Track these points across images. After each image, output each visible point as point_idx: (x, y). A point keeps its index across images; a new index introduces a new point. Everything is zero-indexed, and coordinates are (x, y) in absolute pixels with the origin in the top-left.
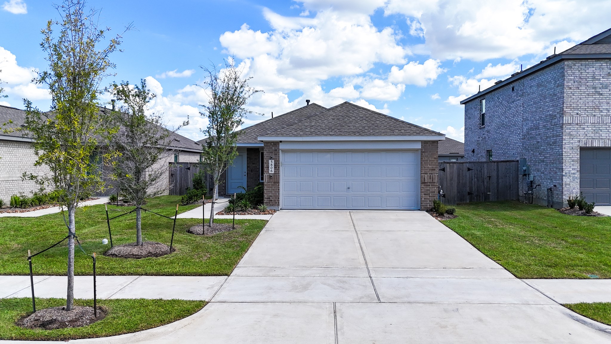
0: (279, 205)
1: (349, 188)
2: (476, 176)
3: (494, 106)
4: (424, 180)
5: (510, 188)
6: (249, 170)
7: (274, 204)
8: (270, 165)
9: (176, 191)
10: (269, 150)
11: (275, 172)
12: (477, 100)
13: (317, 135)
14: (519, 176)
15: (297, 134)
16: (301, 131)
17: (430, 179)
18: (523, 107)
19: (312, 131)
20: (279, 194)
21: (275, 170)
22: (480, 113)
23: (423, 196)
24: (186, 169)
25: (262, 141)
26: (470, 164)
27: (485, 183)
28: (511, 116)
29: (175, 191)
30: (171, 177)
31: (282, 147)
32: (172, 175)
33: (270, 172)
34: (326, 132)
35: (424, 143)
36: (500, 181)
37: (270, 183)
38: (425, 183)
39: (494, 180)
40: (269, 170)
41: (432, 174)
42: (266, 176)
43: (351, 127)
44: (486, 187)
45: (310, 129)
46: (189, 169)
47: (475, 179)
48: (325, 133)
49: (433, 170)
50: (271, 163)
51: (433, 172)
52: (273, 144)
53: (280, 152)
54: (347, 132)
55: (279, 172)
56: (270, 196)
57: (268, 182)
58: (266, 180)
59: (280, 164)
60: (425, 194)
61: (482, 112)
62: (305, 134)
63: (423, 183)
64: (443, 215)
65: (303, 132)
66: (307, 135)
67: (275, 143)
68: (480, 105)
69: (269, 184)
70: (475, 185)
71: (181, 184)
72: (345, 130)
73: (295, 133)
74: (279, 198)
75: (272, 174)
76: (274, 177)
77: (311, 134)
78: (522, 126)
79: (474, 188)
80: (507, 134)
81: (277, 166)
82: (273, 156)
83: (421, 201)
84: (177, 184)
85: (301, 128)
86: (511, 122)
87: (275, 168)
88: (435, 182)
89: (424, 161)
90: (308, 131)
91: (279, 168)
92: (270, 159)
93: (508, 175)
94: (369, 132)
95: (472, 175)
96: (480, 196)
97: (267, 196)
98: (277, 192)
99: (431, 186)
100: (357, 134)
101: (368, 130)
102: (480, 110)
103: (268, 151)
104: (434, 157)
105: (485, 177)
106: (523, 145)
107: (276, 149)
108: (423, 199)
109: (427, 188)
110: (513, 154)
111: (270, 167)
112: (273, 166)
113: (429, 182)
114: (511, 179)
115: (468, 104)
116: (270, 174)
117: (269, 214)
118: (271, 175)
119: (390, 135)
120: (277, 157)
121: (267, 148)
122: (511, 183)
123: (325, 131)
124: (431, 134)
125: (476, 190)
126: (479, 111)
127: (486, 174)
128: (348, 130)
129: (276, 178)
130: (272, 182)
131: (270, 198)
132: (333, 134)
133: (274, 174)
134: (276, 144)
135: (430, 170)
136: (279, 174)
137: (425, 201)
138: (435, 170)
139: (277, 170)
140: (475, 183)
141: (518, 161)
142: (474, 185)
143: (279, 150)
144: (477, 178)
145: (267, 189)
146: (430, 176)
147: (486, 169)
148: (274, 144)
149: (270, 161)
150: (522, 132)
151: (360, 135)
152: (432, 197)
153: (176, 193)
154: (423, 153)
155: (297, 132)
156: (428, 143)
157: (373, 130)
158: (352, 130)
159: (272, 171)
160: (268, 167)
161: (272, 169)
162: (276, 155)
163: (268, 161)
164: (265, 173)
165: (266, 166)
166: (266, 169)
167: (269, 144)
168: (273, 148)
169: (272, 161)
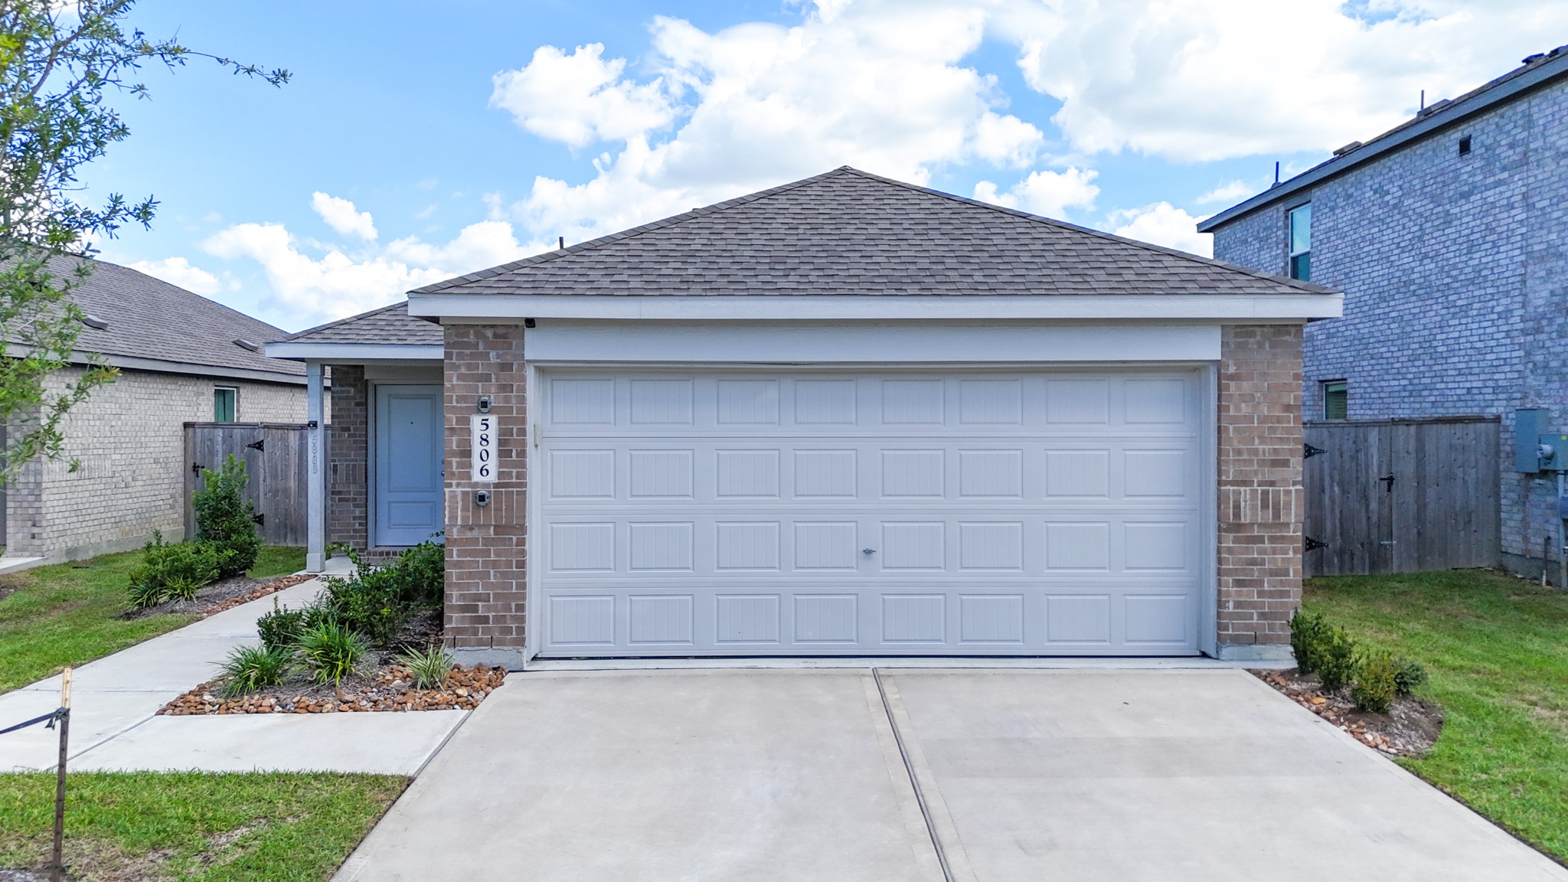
0: (520, 642)
1: (868, 552)
2: (1337, 478)
3: (1355, 224)
4: (1237, 515)
5: (1470, 521)
7: (496, 635)
8: (477, 439)
10: (469, 367)
11: (500, 475)
12: (1271, 212)
13: (713, 291)
14: (1503, 475)
15: (614, 286)
16: (634, 272)
17: (1265, 506)
18: (1530, 207)
19: (690, 272)
20: (522, 586)
21: (500, 465)
22: (1286, 255)
23: (1228, 594)
24: (249, 446)
25: (435, 320)
26: (1314, 431)
27: (1374, 505)
28: (1452, 248)
30: (192, 474)
31: (536, 348)
32: (195, 468)
33: (477, 477)
34: (760, 278)
35: (1237, 331)
36: (1431, 493)
37: (475, 533)
38: (1237, 527)
39: (1406, 492)
40: (470, 466)
41: (1272, 483)
42: (453, 496)
43: (875, 260)
44: (1375, 519)
45: (679, 265)
46: (259, 446)
47: (1332, 486)
48: (752, 283)
49: (1275, 463)
50: (484, 430)
51: (1278, 473)
52: (489, 333)
53: (530, 373)
54: (862, 279)
55: (521, 475)
56: (478, 597)
57: (464, 527)
58: (453, 517)
59: (530, 439)
60: (1239, 583)
61: (1292, 251)
62: (655, 286)
63: (1230, 525)
64: (1385, 713)
65: (645, 278)
66: (663, 294)
67: (503, 331)
68: (1286, 227)
69: (469, 535)
70: (1333, 510)
72: (852, 272)
73: (605, 283)
74: (521, 608)
75: (486, 485)
76: (498, 502)
77: (684, 288)
78: (1524, 282)
79: (1329, 526)
80: (1432, 318)
81: (511, 448)
82: (493, 400)
83: (1219, 615)
85: (637, 260)
86: (1454, 273)
87: (504, 453)
88: (1287, 525)
89: (1235, 420)
90: (670, 272)
91: (522, 454)
92: (479, 412)
93: (1459, 473)
94: (969, 280)
95: (1322, 471)
96: (1352, 555)
97: (463, 597)
98: (515, 576)
99: (1267, 545)
100: (914, 289)
101: (962, 272)
102: (1286, 245)
103: (463, 370)
104: (1285, 401)
105: (1371, 482)
106: (1528, 354)
107: (509, 359)
108: (1231, 605)
109: (1247, 551)
110: (1468, 393)
111: (477, 448)
112: (493, 447)
113: (1260, 525)
114: (1471, 490)
115: (1226, 231)
116: (476, 484)
117: (450, 705)
118: (483, 492)
119: (1074, 293)
120: (514, 403)
121: (460, 356)
122: (1473, 503)
123: (752, 273)
124: (1273, 288)
125: (1338, 532)
126: (1281, 246)
127: (1376, 470)
128: (863, 272)
129: (509, 508)
130: (487, 526)
131: (475, 609)
132: (794, 286)
133: (496, 485)
134: (505, 336)
135: (1262, 463)
136: (524, 485)
137: (1239, 616)
138: (1285, 463)
139: (515, 465)
140: (1333, 501)
141: (1497, 419)
142: (1328, 513)
143: (522, 367)
144: (1341, 484)
145: (458, 565)
146: (1265, 494)
147: (1374, 451)
148: (495, 336)
149: (476, 421)
150: (1524, 307)
151: (927, 292)
152: (1271, 594)
154: (1232, 384)
155: (616, 278)
156: (1252, 334)
157: (987, 272)
158: (882, 273)
159: (484, 472)
160: (467, 453)
161: (484, 463)
162: (505, 388)
163: (468, 421)
164: (454, 482)
165: (454, 448)
166: (458, 460)
167: (471, 337)
168: (492, 354)
169: (487, 420)
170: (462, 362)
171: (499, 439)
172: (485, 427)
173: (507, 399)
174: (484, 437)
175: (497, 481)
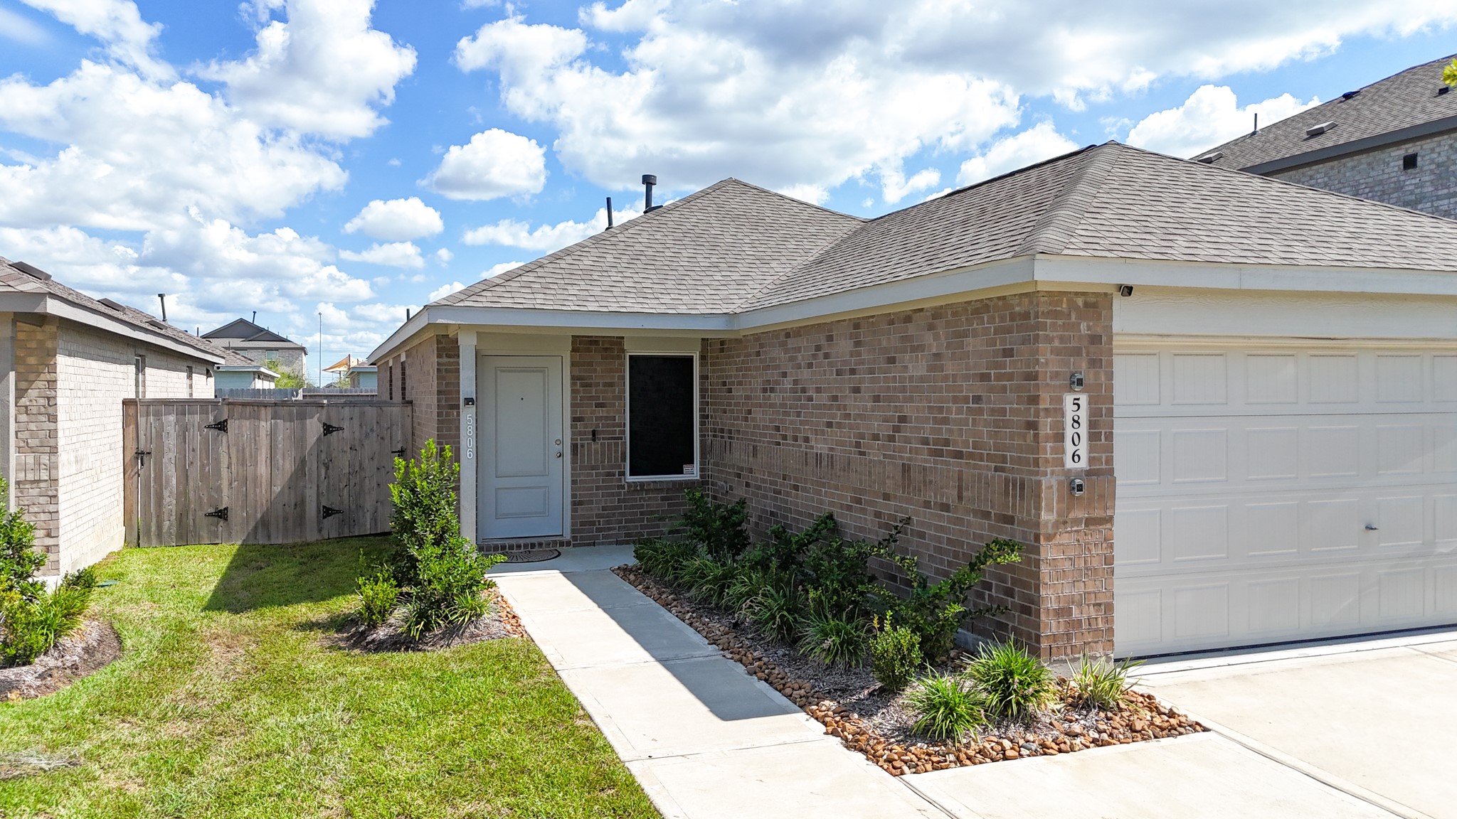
0: (1110, 646)
6: (580, 433)
7: (1088, 641)
8: (1069, 421)
9: (159, 527)
10: (1062, 339)
11: (1091, 461)
21: (1091, 450)
24: (209, 427)
29: (153, 529)
30: (134, 463)
31: (1124, 319)
32: (140, 455)
33: (1069, 464)
37: (1068, 527)
40: (1063, 452)
42: (1049, 486)
46: (222, 427)
50: (1075, 407)
52: (1081, 302)
53: (1118, 348)
55: (1110, 461)
56: (1072, 599)
57: (1061, 521)
58: (1050, 509)
59: (1116, 418)
67: (1092, 300)
69: (1062, 528)
71: (182, 494)
75: (1079, 473)
76: (1090, 491)
81: (1101, 431)
82: (1088, 378)
84: (166, 493)
87: (1093, 437)
91: (1110, 437)
92: (1071, 390)
98: (1103, 573)
103: (1057, 343)
107: (1099, 330)
111: (1069, 431)
112: (1083, 430)
116: (1070, 471)
118: (1076, 480)
120: (1102, 380)
121: (1054, 327)
129: (1100, 497)
131: (1069, 611)
133: (1088, 472)
134: (1094, 305)
136: (1112, 471)
139: (1103, 449)
143: (1110, 341)
145: (1052, 563)
148: (1085, 303)
149: (1069, 399)
153: (159, 535)
159: (1076, 458)
160: (1060, 437)
161: (1076, 448)
162: (1094, 363)
163: (1060, 400)
164: (1049, 470)
165: (1049, 431)
166: (1051, 444)
167: (1064, 306)
168: (1083, 326)
169: (1078, 399)
170: (1055, 334)
171: (1090, 421)
172: (1076, 407)
173: (1097, 376)
174: (1076, 418)
175: (1088, 468)
